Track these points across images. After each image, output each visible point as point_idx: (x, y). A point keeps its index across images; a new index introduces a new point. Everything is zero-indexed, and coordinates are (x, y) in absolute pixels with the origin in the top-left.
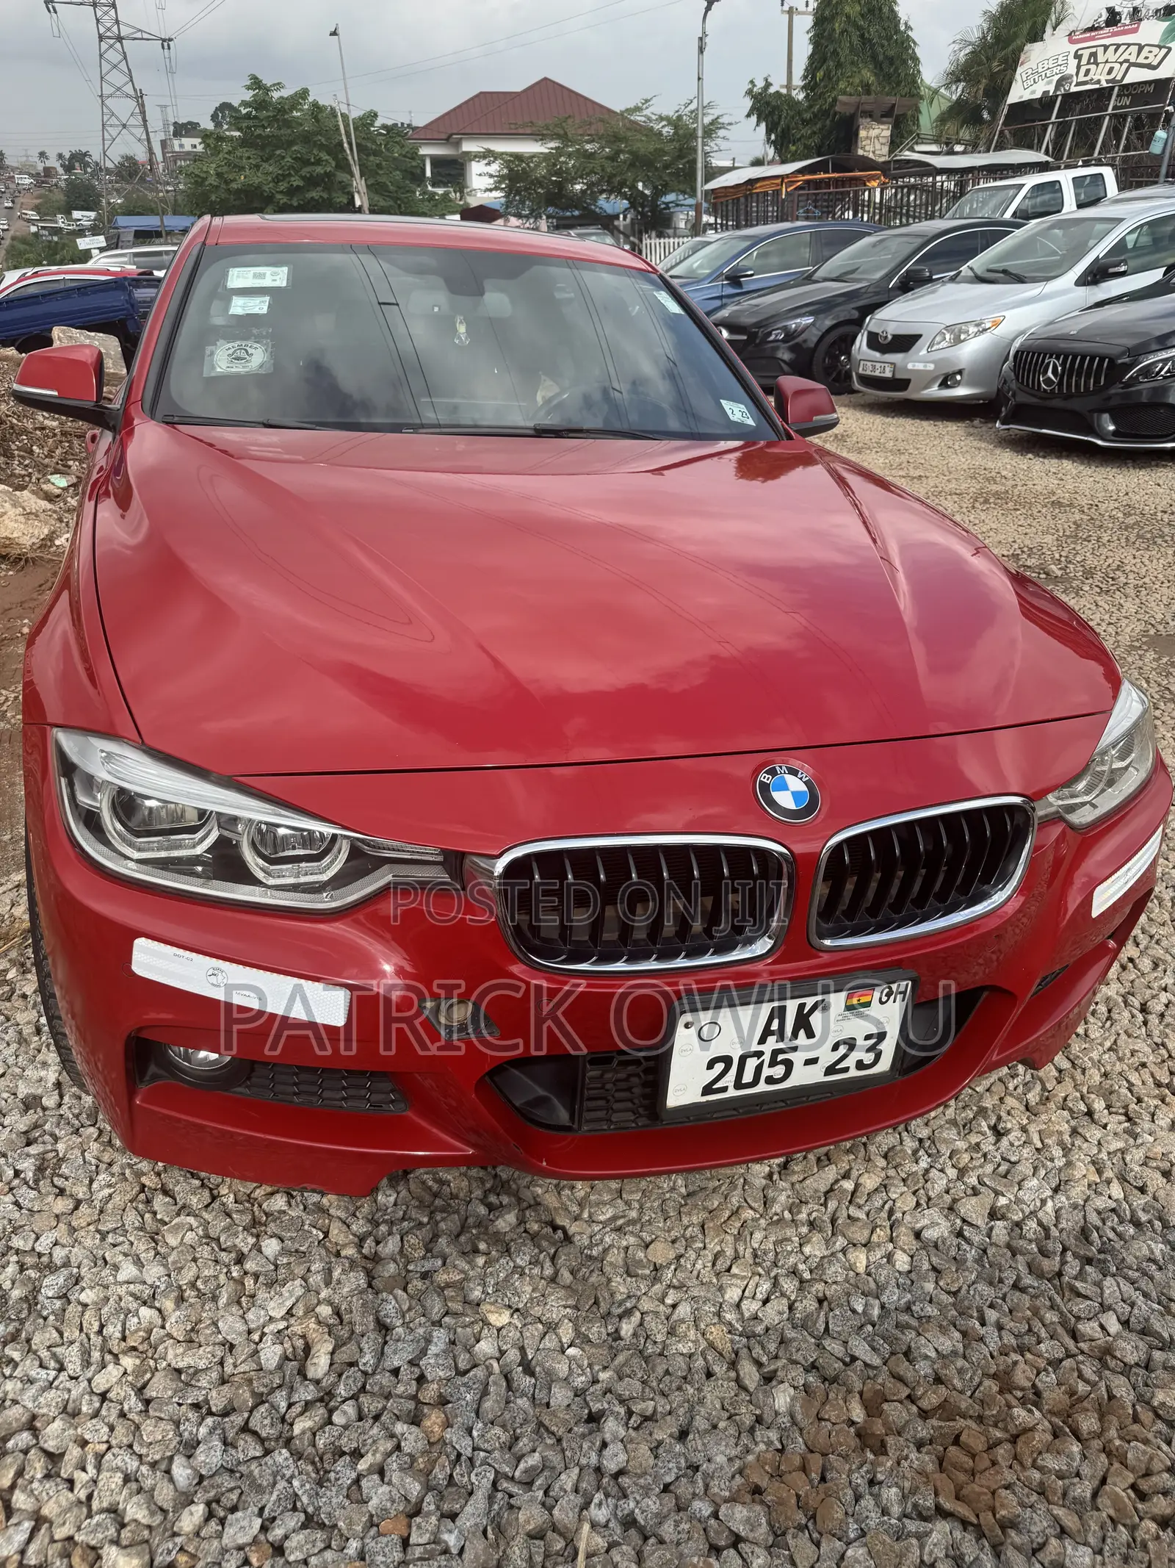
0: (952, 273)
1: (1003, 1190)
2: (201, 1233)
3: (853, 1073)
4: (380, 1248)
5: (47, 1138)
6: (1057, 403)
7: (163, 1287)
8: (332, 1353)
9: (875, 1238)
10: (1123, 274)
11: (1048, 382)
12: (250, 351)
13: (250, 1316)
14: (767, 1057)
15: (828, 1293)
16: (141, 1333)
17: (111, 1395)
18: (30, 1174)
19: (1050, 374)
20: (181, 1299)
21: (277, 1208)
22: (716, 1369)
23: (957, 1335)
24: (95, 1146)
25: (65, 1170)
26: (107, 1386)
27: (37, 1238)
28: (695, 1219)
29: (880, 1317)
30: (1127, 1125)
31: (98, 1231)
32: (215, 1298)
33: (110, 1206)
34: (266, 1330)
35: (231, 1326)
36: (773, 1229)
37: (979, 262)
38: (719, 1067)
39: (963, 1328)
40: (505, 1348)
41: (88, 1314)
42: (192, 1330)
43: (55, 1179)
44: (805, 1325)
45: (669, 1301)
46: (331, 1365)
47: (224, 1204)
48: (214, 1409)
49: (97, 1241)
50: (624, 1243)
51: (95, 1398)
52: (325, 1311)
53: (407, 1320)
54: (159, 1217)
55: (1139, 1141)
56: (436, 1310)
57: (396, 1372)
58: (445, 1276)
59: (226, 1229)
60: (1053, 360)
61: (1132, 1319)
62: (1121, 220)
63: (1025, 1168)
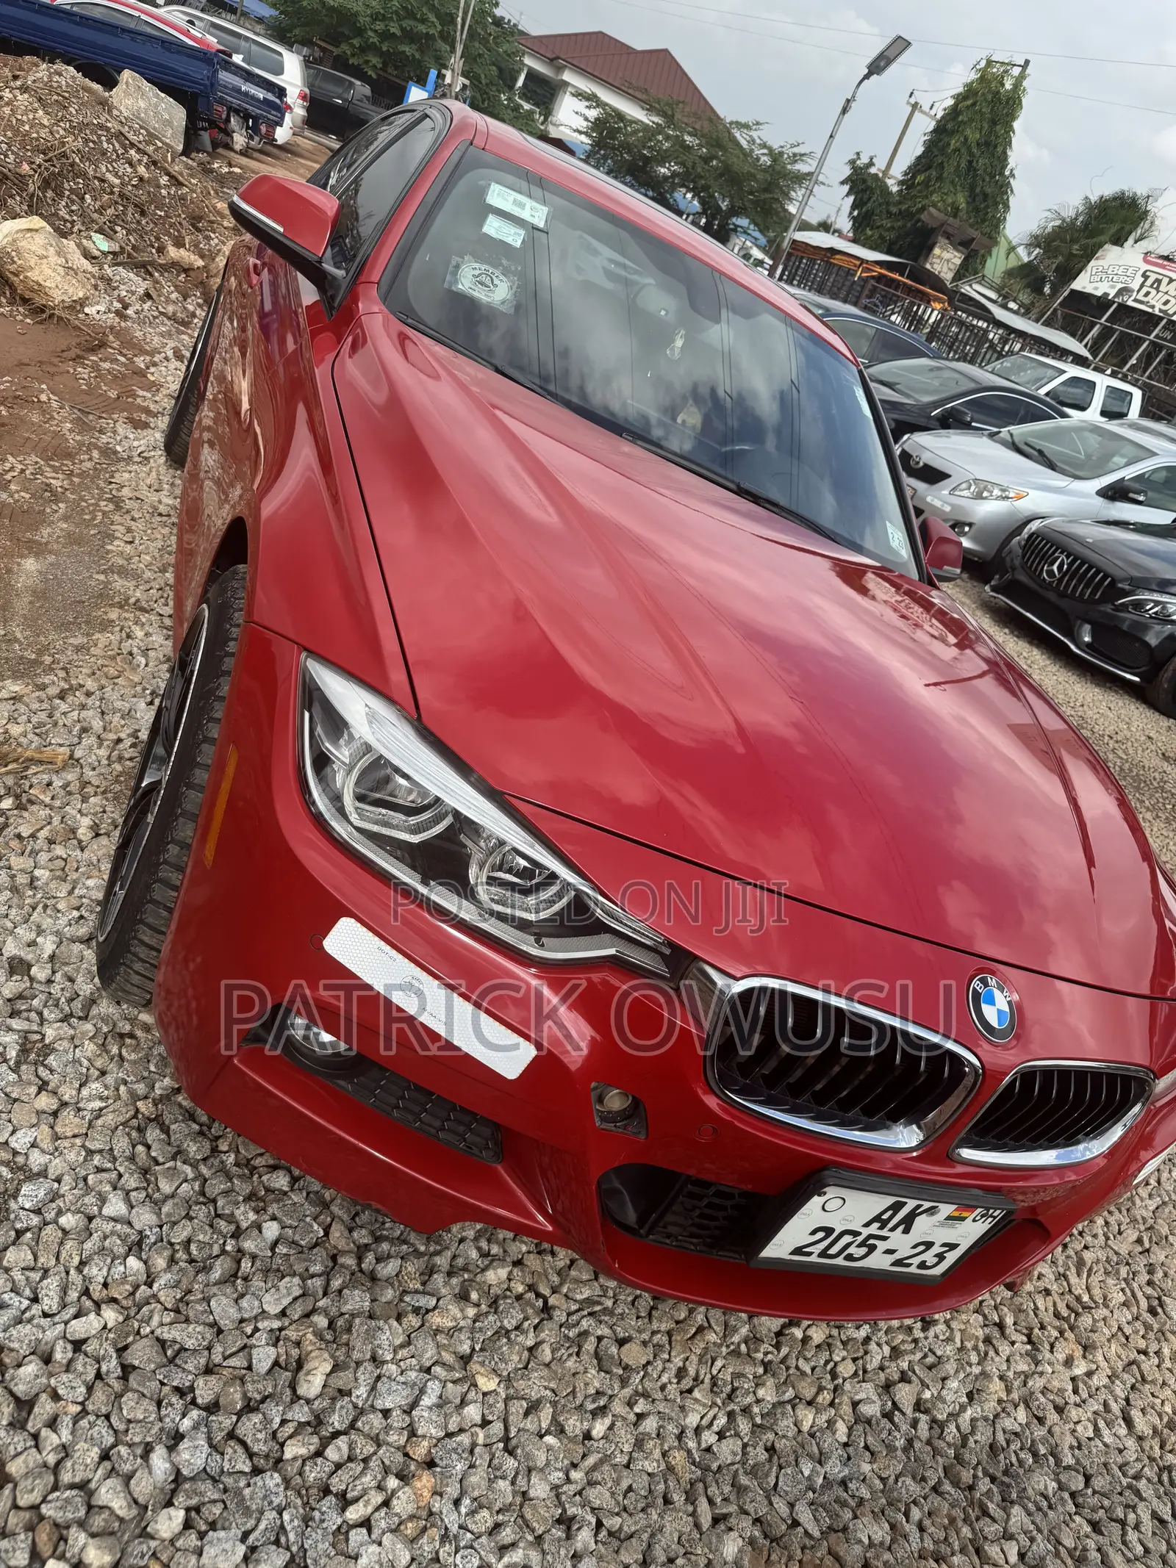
0: (995, 430)
1: (931, 1384)
2: (197, 1188)
3: (913, 1270)
4: (379, 1267)
5: (33, 1015)
6: (1051, 596)
7: (153, 1239)
8: (328, 1375)
9: (820, 1399)
10: (1139, 503)
11: (1051, 573)
12: (496, 282)
13: (244, 1303)
14: (860, 1239)
15: (777, 1446)
16: (128, 1287)
17: (89, 1348)
18: (14, 1054)
19: (1055, 568)
20: (172, 1261)
21: (277, 1186)
22: (676, 1497)
23: (887, 1526)
24: (90, 1048)
25: (52, 1060)
26: (83, 1336)
27: (13, 1133)
28: (664, 1327)
29: (822, 1486)
30: (1029, 1347)
31: (83, 1146)
32: (206, 1269)
33: (100, 1122)
34: (260, 1325)
35: (223, 1309)
36: (732, 1360)
37: (1018, 430)
38: (821, 1235)
39: (892, 1521)
40: (490, 1418)
41: (69, 1244)
42: (181, 1300)
43: (41, 1069)
44: (753, 1472)
45: (637, 1409)
46: (324, 1386)
47: (222, 1162)
48: (199, 1401)
49: (81, 1159)
50: (599, 1333)
51: (69, 1347)
52: (322, 1321)
53: (399, 1357)
54: (153, 1154)
55: (1040, 1369)
56: (428, 1355)
57: (386, 1413)
58: (439, 1320)
59: (226, 1193)
60: (1063, 556)
61: (1030, 1554)
62: (1154, 454)
63: (950, 1367)
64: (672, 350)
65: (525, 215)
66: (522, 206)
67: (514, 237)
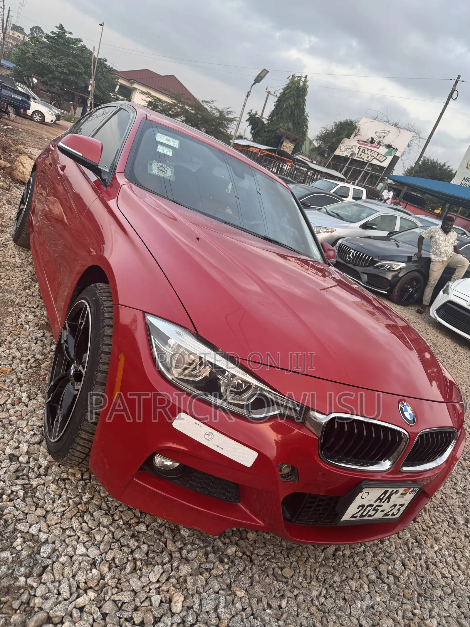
2: (111, 536)
3: (390, 517)
4: (189, 555)
5: (25, 477)
6: (351, 266)
7: (99, 560)
8: (183, 602)
9: (355, 576)
12: (166, 169)
13: (143, 579)
14: (373, 507)
15: (346, 598)
16: (96, 581)
17: (86, 609)
18: (22, 494)
19: (351, 255)
20: (110, 568)
21: (142, 530)
22: (318, 625)
23: (391, 620)
24: (53, 486)
25: (38, 494)
26: (83, 605)
27: (30, 527)
28: (294, 560)
29: (366, 609)
31: (61, 527)
32: (125, 568)
33: (65, 516)
34: (151, 587)
35: (135, 583)
37: (329, 208)
39: (393, 618)
40: (246, 607)
41: (67, 569)
42: (117, 583)
43: (35, 499)
44: (340, 609)
45: (295, 594)
46: (182, 607)
47: (118, 524)
48: (136, 622)
49: (61, 533)
51: (78, 611)
52: (173, 581)
53: (206, 590)
54: (90, 526)
56: (217, 587)
57: (207, 612)
58: (216, 572)
59: (123, 536)
60: (353, 251)
62: (377, 211)
63: (395, 556)
64: (228, 190)
65: (171, 144)
66: (169, 141)
67: (169, 153)
